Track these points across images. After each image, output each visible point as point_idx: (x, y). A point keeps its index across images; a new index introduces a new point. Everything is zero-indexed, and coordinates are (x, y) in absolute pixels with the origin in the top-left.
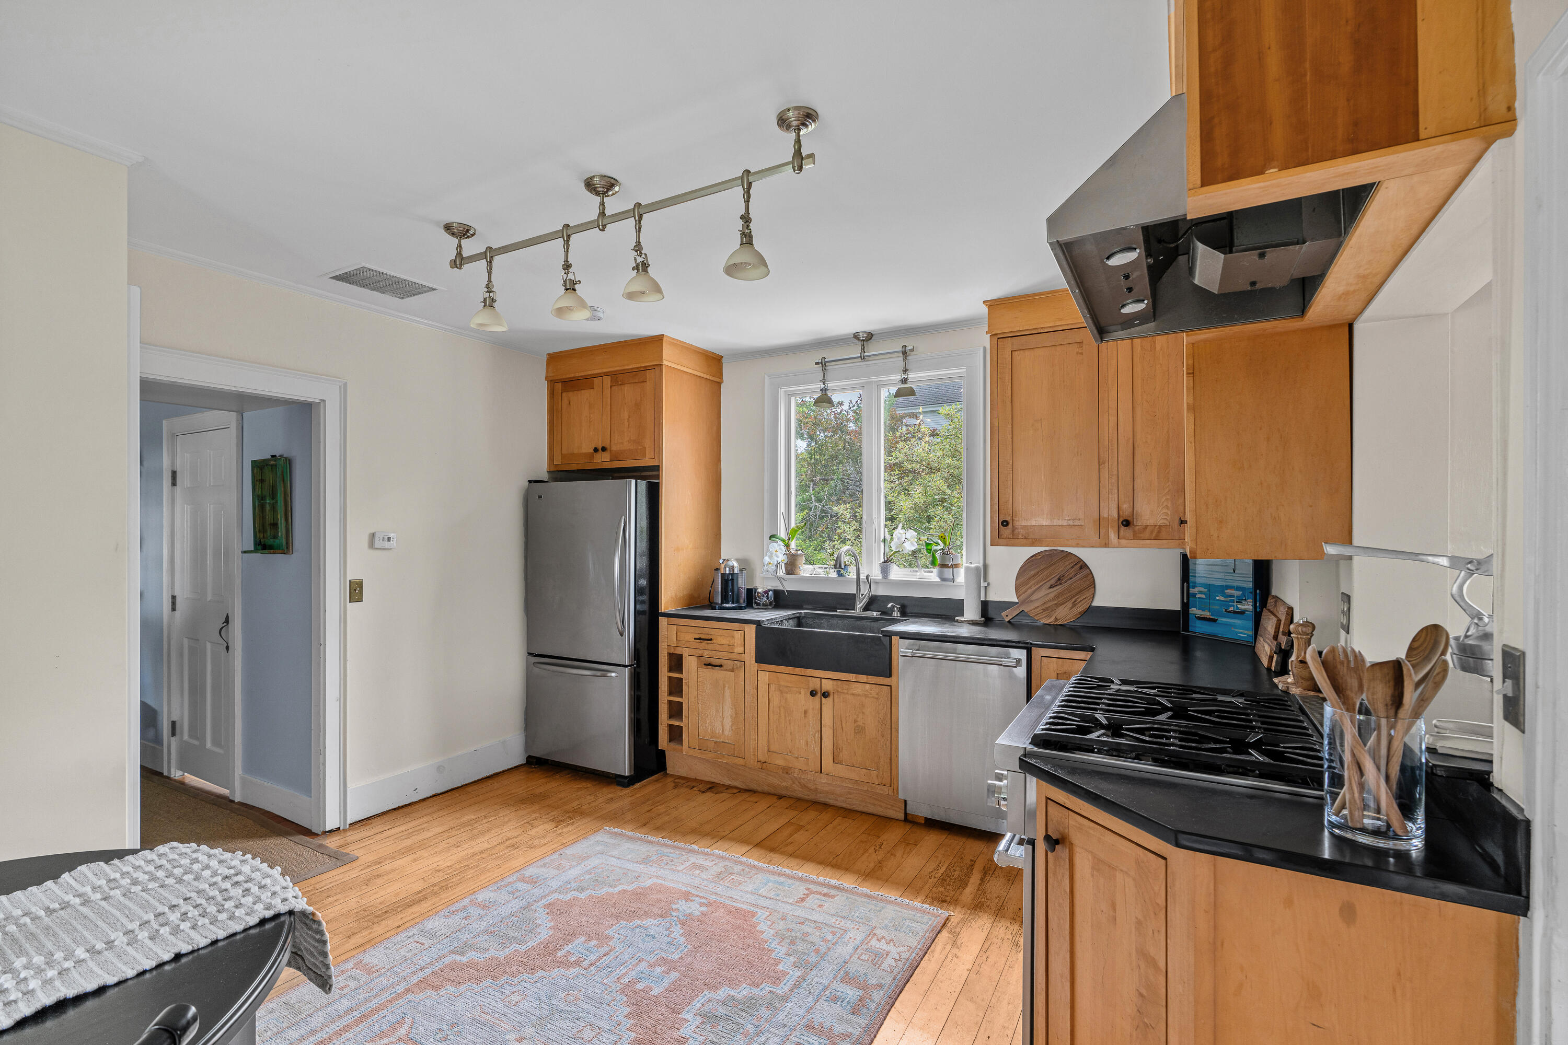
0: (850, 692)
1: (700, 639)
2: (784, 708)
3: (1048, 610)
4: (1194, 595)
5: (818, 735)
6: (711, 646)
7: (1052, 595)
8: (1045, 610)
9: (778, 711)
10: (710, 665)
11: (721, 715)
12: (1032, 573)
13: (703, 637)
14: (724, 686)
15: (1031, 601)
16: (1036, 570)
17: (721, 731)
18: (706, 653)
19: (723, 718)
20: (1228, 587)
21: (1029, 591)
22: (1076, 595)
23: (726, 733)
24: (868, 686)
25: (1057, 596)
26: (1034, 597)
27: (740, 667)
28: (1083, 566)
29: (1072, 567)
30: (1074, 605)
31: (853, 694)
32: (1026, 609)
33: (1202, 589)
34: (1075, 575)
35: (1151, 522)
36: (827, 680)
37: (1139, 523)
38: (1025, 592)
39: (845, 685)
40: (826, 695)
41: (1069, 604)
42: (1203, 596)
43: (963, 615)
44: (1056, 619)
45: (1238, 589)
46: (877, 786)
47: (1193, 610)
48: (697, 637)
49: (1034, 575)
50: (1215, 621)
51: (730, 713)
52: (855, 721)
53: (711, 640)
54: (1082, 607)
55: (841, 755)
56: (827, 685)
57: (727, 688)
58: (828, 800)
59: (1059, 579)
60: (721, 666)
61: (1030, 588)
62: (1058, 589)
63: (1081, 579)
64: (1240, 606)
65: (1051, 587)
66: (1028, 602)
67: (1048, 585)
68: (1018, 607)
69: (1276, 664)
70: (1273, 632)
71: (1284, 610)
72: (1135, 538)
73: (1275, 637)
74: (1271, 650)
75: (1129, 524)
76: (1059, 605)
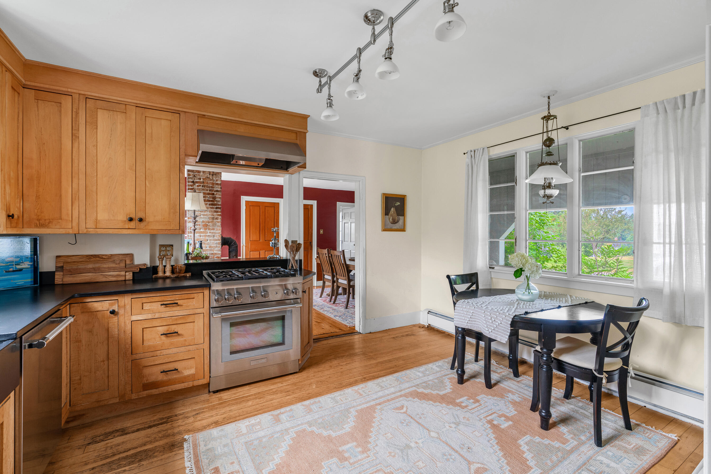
69: (129, 276)
70: (124, 265)
71: (121, 256)
72: (11, 227)
73: (125, 267)
74: (126, 272)
75: (10, 216)
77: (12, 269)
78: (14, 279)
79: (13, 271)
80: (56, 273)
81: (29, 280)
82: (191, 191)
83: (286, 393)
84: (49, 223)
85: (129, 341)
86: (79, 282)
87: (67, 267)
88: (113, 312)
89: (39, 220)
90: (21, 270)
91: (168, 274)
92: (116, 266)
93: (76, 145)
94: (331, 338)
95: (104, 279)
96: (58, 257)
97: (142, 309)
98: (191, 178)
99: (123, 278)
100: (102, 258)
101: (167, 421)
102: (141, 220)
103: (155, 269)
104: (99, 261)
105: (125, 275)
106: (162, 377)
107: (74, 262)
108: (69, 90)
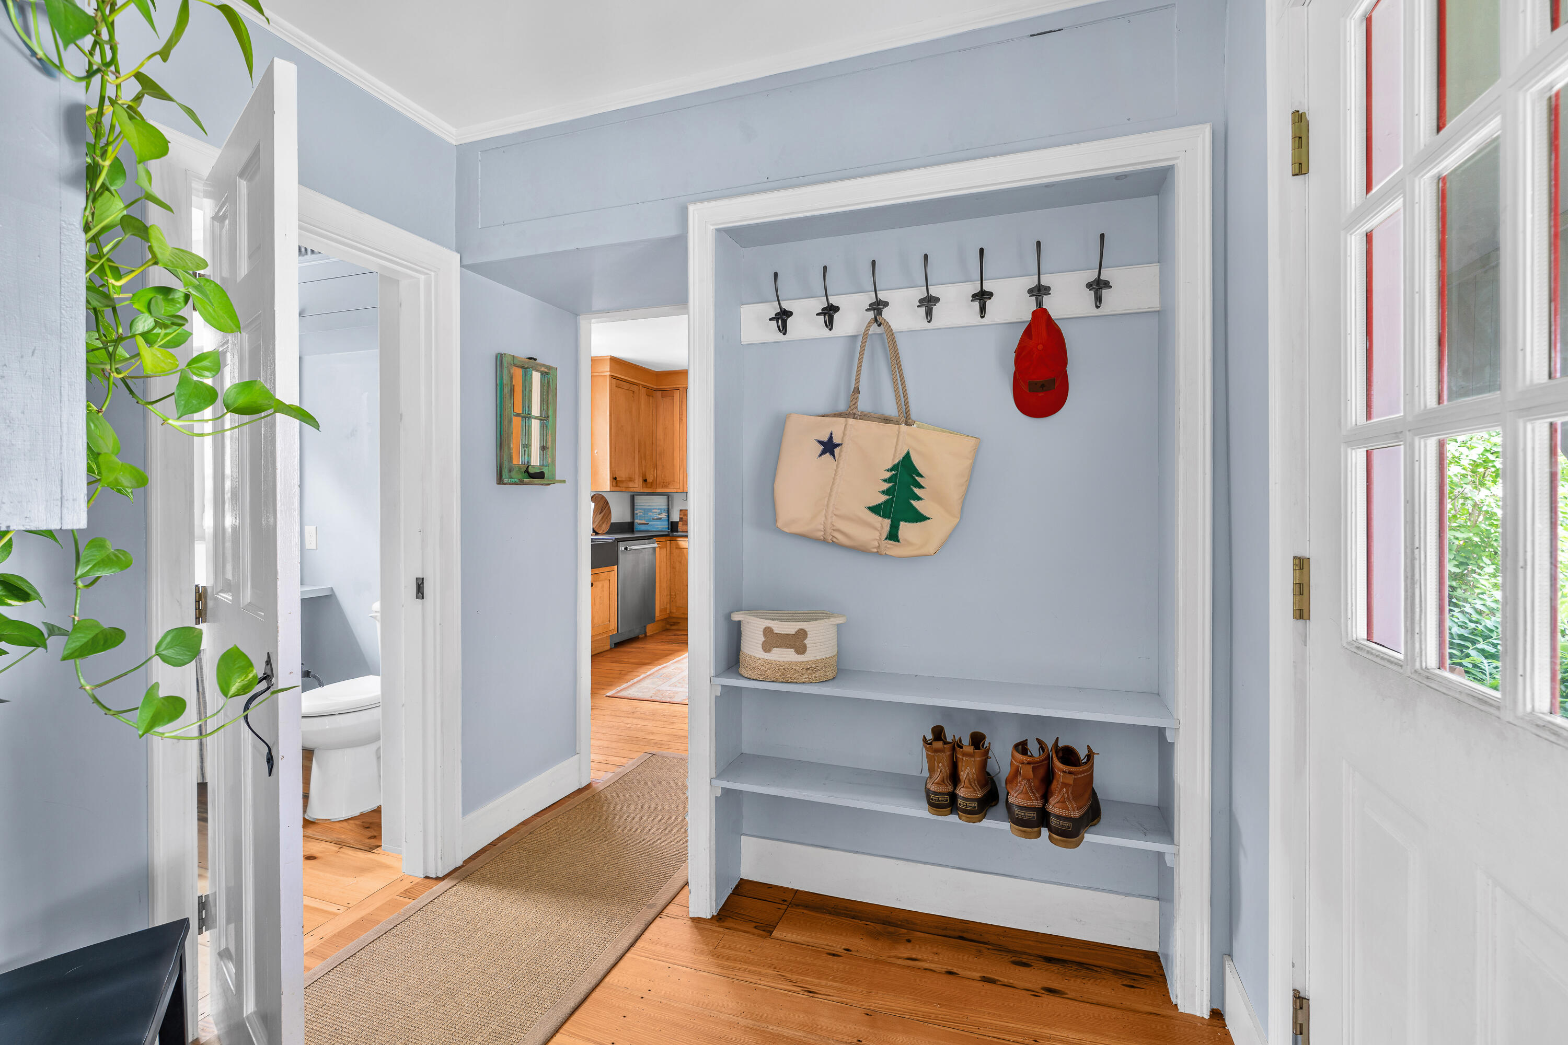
4: (637, 514)
7: (600, 518)
8: (600, 526)
20: (654, 509)
22: (608, 515)
24: (606, 573)
25: (602, 519)
28: (607, 503)
29: (604, 503)
30: (608, 520)
31: (601, 581)
33: (641, 511)
34: (606, 507)
37: (648, 480)
41: (606, 522)
42: (642, 514)
44: (603, 531)
45: (658, 509)
47: (637, 521)
50: (648, 524)
54: (609, 524)
55: (595, 621)
59: (602, 510)
62: (602, 514)
63: (608, 509)
64: (659, 516)
67: (598, 514)
72: (647, 487)
75: (645, 481)
76: (603, 523)
77: (656, 518)
78: (657, 525)
79: (657, 519)
80: (680, 523)
81: (666, 527)
84: (669, 484)
87: (685, 519)
89: (664, 483)
90: (660, 519)
93: (681, 426)
96: (681, 510)
108: (678, 386)
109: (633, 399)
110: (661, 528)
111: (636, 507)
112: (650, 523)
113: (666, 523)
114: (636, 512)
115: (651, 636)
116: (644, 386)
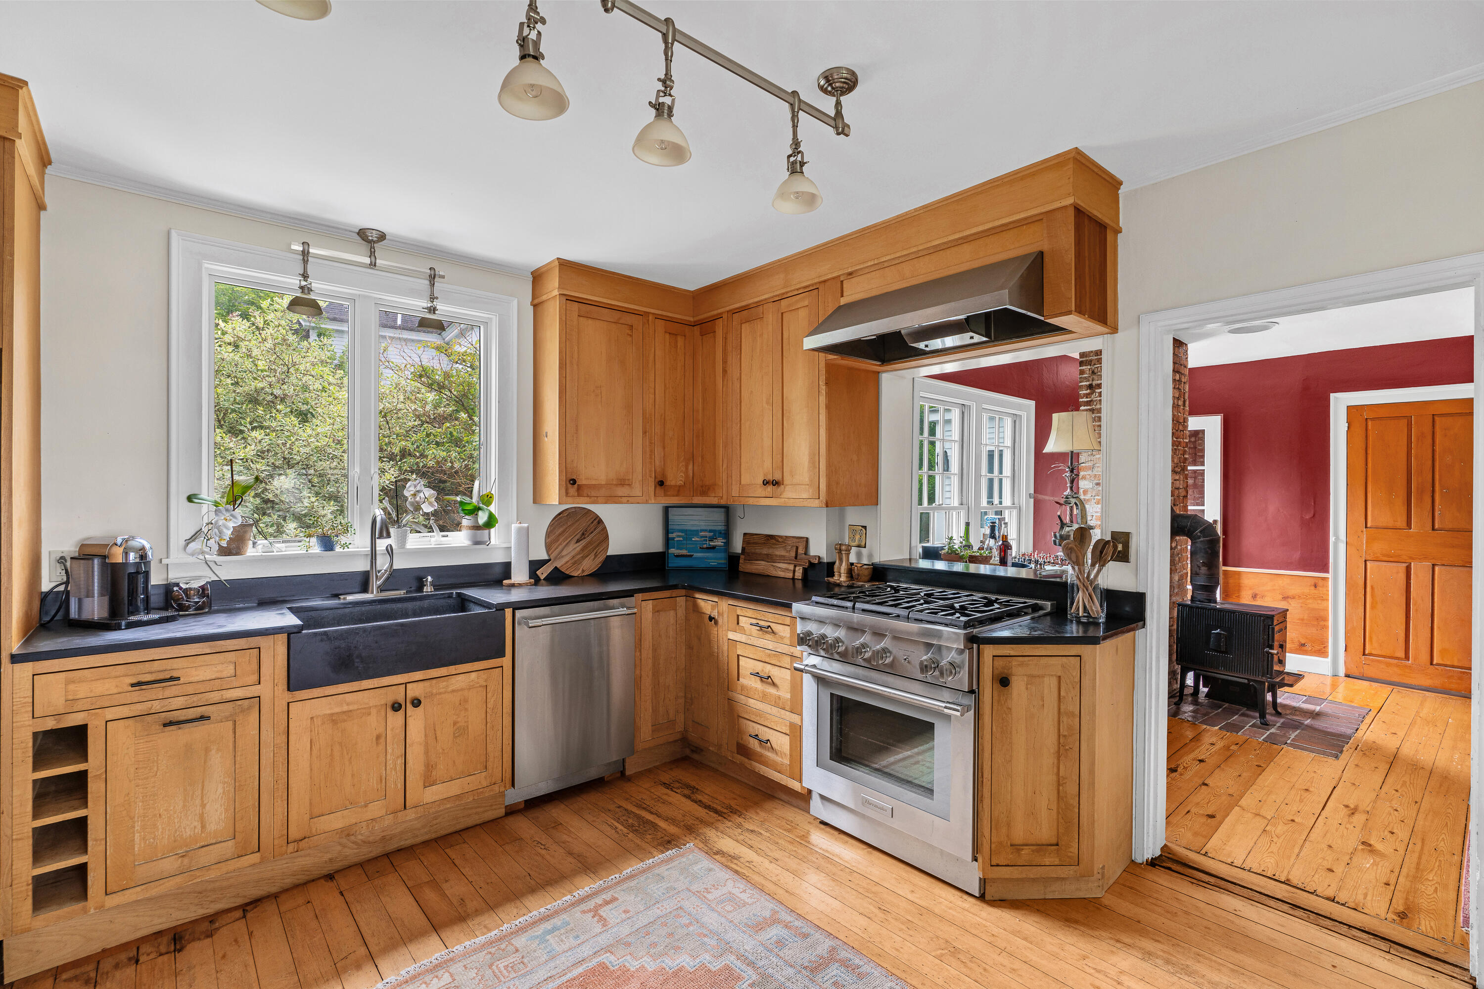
0: (450, 689)
1: (139, 684)
2: (340, 744)
3: (576, 563)
4: (673, 539)
5: (400, 761)
6: (172, 690)
7: (578, 549)
8: (574, 564)
9: (329, 752)
10: (170, 724)
11: (198, 802)
12: (561, 529)
13: (148, 678)
14: (207, 750)
15: (563, 557)
16: (565, 527)
17: (198, 830)
18: (157, 706)
19: (203, 806)
20: (702, 531)
21: (560, 547)
22: (598, 545)
23: (212, 827)
24: (474, 675)
25: (583, 550)
26: (564, 553)
27: (250, 708)
28: (599, 521)
29: (592, 522)
30: (596, 556)
31: (453, 691)
32: (559, 564)
33: (680, 534)
34: (595, 529)
35: (673, 483)
36: (415, 685)
37: (668, 483)
38: (557, 548)
39: (442, 684)
40: (416, 703)
41: (592, 556)
42: (681, 539)
43: (510, 578)
44: (583, 571)
45: (710, 531)
46: (485, 789)
47: (673, 551)
48: (134, 681)
49: (563, 532)
50: (691, 556)
51: (220, 790)
52: (455, 723)
53: (172, 679)
54: (601, 558)
55: (434, 773)
56: (414, 691)
57: (213, 752)
58: (402, 843)
59: (583, 534)
60: (203, 718)
61: (560, 544)
62: (583, 543)
63: (599, 533)
64: (712, 543)
65: (578, 541)
66: (559, 558)
67: (575, 540)
68: (552, 564)
69: (799, 574)
70: (793, 554)
71: (795, 540)
72: (666, 495)
73: (796, 558)
74: (795, 566)
75: (662, 484)
76: (584, 558)
77: (706, 546)
78: (707, 558)
79: (707, 548)
80: (742, 557)
81: (723, 561)
82: (1086, 408)
83: (877, 911)
85: (726, 668)
86: (754, 571)
87: (747, 550)
88: (711, 619)
90: (714, 548)
91: (843, 578)
92: (787, 554)
94: (1285, 907)
95: (774, 573)
96: (745, 534)
97: (738, 623)
98: (1086, 379)
99: (790, 575)
100: (778, 541)
101: (725, 813)
102: (776, 483)
103: (830, 568)
104: (776, 544)
105: (794, 571)
106: (754, 744)
107: (754, 543)
108: (720, 311)
109: (630, 339)
110: (713, 564)
111: (670, 527)
112: (696, 555)
113: (722, 555)
114: (671, 535)
115: (639, 775)
116: (657, 317)
